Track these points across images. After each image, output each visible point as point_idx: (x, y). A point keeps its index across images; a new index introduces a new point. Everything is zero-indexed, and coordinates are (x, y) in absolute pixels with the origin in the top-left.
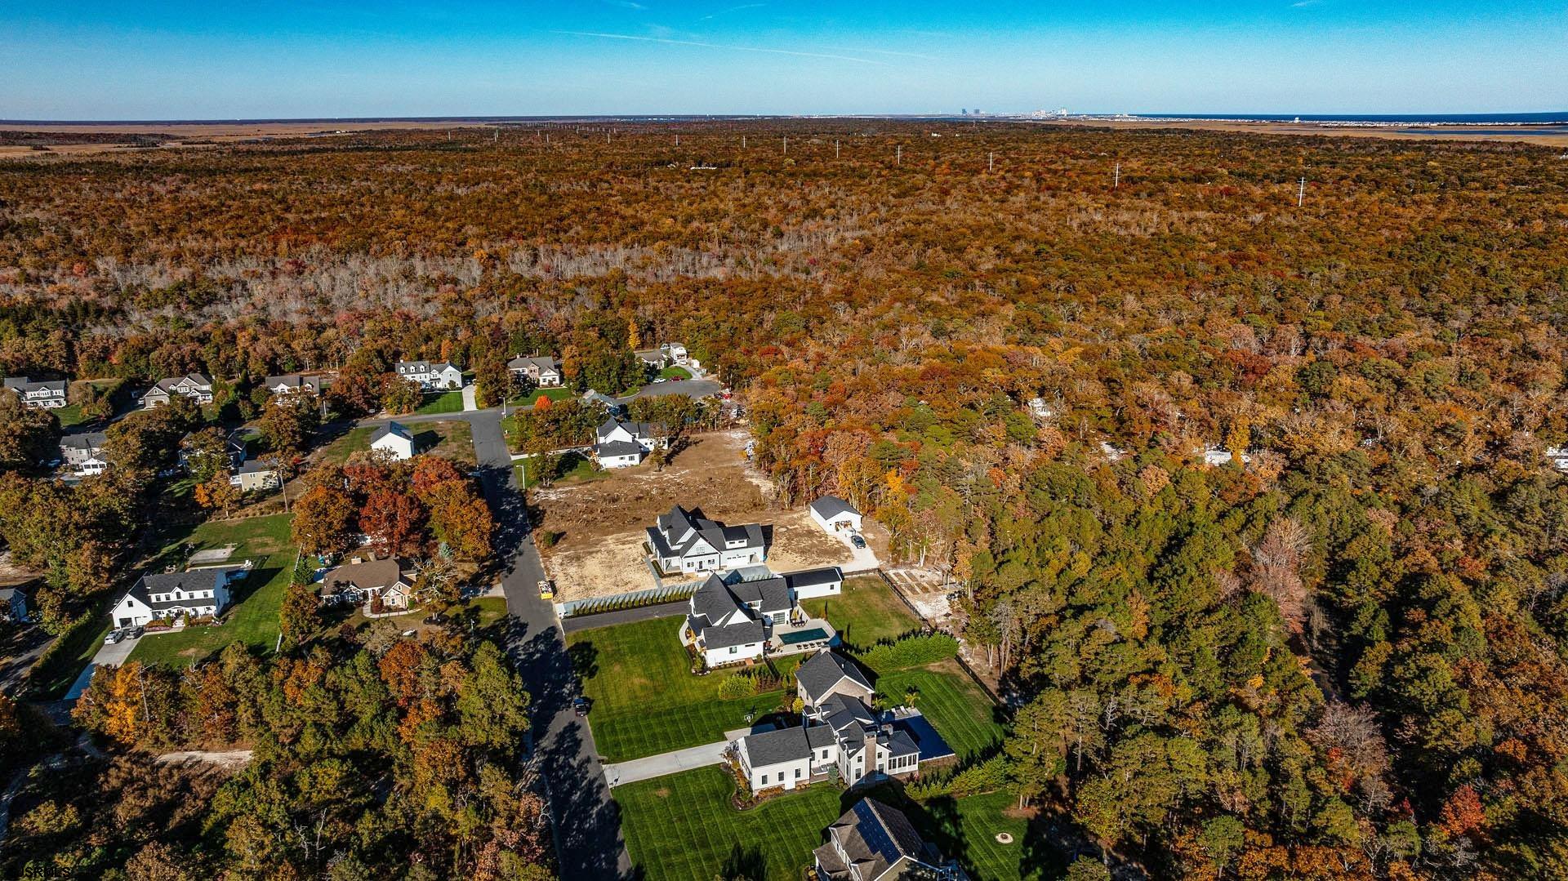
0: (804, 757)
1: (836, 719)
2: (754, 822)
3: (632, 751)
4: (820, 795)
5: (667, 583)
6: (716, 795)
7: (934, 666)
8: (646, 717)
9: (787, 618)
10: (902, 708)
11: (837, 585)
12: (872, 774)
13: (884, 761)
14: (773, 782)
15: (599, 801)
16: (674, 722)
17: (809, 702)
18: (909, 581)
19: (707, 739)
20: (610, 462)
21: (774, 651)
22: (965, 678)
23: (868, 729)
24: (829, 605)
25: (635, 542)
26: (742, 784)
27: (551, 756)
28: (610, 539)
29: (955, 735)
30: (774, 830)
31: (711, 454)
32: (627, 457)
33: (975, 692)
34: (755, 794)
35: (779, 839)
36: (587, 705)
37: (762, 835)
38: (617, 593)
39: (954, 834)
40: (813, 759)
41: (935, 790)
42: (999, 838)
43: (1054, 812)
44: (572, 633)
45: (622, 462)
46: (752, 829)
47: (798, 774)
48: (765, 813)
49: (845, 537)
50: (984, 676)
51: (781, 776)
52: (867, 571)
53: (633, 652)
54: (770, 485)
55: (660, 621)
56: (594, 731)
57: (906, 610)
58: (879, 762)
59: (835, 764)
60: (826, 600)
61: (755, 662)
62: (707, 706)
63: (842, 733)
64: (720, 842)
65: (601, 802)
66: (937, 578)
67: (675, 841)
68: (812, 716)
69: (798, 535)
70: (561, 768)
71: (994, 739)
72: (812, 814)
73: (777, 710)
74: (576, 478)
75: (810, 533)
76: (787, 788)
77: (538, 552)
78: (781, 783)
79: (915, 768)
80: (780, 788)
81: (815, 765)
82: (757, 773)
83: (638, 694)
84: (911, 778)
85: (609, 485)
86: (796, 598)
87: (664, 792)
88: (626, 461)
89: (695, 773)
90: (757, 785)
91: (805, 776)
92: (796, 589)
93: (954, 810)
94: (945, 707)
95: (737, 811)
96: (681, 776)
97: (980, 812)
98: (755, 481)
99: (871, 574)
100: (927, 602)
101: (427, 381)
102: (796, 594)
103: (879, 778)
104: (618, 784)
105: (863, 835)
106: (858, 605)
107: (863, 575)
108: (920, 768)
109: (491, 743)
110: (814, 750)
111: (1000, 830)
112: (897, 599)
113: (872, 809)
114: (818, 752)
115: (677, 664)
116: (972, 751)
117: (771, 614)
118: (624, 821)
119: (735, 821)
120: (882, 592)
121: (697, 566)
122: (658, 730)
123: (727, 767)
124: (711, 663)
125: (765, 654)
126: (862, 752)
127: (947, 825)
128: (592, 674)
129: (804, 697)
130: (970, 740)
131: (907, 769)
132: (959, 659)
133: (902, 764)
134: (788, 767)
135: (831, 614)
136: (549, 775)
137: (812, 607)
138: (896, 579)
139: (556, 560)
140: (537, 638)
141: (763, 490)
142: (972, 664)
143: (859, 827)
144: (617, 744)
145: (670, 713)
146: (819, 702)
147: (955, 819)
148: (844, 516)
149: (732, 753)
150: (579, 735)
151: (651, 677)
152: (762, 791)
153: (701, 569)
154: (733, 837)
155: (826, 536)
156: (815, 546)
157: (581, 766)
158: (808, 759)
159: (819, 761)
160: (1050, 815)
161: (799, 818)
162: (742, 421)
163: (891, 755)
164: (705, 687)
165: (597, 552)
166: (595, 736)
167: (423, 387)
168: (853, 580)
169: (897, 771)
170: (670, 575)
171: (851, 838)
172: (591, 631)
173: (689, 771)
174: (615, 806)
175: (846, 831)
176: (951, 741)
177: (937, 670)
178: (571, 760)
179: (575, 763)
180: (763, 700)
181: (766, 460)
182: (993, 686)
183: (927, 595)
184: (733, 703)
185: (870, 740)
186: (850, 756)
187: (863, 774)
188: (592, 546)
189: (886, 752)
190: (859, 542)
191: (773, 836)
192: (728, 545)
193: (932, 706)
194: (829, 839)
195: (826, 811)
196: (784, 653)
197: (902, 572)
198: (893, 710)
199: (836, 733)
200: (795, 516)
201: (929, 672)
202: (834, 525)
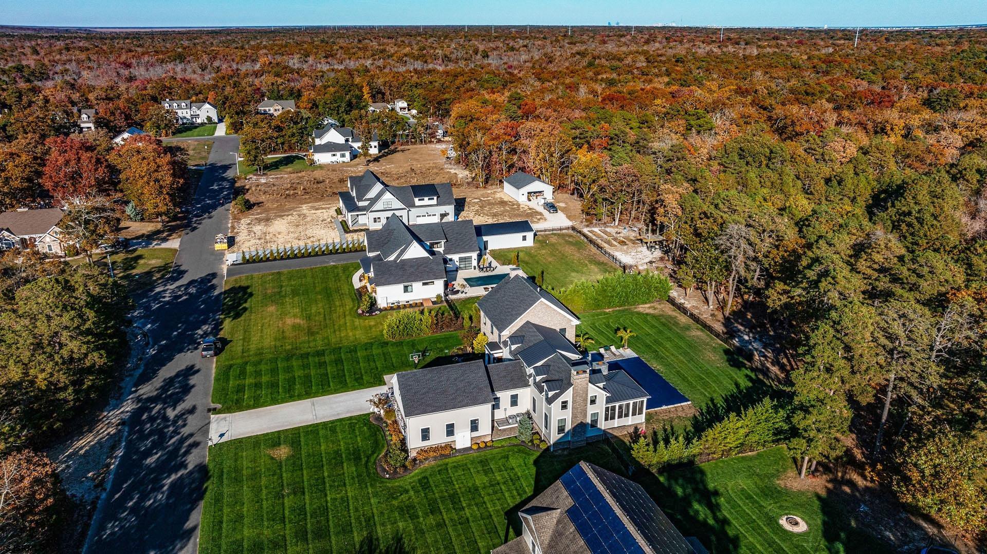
0: (484, 402)
1: (529, 354)
2: (404, 497)
4: (507, 457)
5: (349, 237)
6: (355, 456)
7: (644, 308)
8: (288, 358)
9: (475, 263)
10: (613, 348)
11: (530, 235)
12: (580, 428)
13: (600, 408)
14: (438, 438)
15: (183, 465)
16: (322, 365)
17: (494, 338)
18: (606, 237)
19: (360, 383)
20: (323, 158)
21: (458, 292)
22: (683, 319)
23: (575, 364)
24: (521, 255)
25: (329, 208)
26: (395, 439)
27: (145, 405)
28: (304, 207)
29: (684, 379)
30: (434, 509)
31: (416, 156)
32: (338, 154)
33: (697, 333)
34: (413, 454)
35: (441, 525)
36: (221, 346)
37: (413, 517)
38: (298, 245)
39: (711, 521)
40: (495, 407)
41: (676, 451)
42: (783, 522)
43: (851, 483)
44: (233, 278)
45: (334, 159)
46: (401, 509)
47: (474, 426)
48: (424, 483)
49: (537, 204)
50: (705, 317)
51: (450, 430)
52: (561, 229)
53: (295, 293)
54: (467, 172)
55: (335, 267)
56: (218, 374)
57: (604, 259)
58: (591, 409)
59: (528, 413)
60: (518, 251)
61: (434, 303)
62: (368, 346)
63: (538, 371)
64: (346, 529)
65: (185, 467)
66: (634, 234)
67: (278, 527)
68: (497, 354)
69: (490, 204)
70: (152, 419)
71: (737, 385)
72: (493, 484)
73: (455, 350)
74: (289, 170)
75: (503, 203)
76: (459, 446)
77: (230, 216)
78: (450, 439)
79: (641, 419)
80: (449, 446)
81: (500, 414)
82: (413, 426)
83: (287, 334)
84: (636, 435)
85: (318, 174)
86: (486, 248)
87: (283, 452)
88: (338, 158)
89: (331, 427)
90: (415, 443)
91: (485, 429)
92: (485, 238)
93: (703, 482)
94: (666, 349)
95: (381, 480)
96: (312, 431)
97: (744, 483)
98: (453, 171)
99: (564, 231)
100: (626, 253)
101: (188, 116)
102: (486, 243)
103: (590, 433)
104: (224, 439)
105: (583, 529)
106: (552, 255)
107: (557, 233)
108: (649, 418)
109: (32, 382)
110: (499, 394)
111: (785, 510)
112: (594, 249)
113: (596, 481)
114: (504, 396)
115: (342, 305)
116: (712, 400)
117: (455, 257)
118: (208, 495)
119: (376, 495)
120: (578, 245)
122: (298, 373)
123: (378, 418)
124: (382, 303)
125: (446, 295)
126: (568, 395)
127: (696, 506)
128: (237, 316)
129: (487, 330)
130: (706, 385)
131: (630, 421)
132: (672, 301)
133: (623, 414)
134: (461, 416)
135: (523, 262)
136: (131, 428)
137: (502, 256)
138: (590, 234)
139: (244, 221)
140: (191, 283)
141: (460, 176)
142: (688, 305)
143: (572, 513)
144: (240, 389)
145: (320, 354)
146: (506, 333)
147: (709, 497)
148: (536, 186)
149: (385, 401)
150: (194, 380)
151: (309, 318)
152: (422, 451)
154: (369, 520)
155: (519, 205)
156: (508, 211)
157: (178, 417)
158: (489, 406)
159: (505, 410)
160: (847, 489)
161: (474, 491)
162: (446, 139)
163: (608, 400)
164: (370, 327)
165: (288, 215)
166: (217, 380)
167: (185, 121)
168: (546, 236)
169: (616, 423)
170: (356, 231)
171: (558, 535)
172: (254, 278)
173: (325, 424)
174: (203, 471)
175: (550, 520)
176: (681, 388)
177: (648, 311)
178: (169, 411)
179: (171, 414)
180: (438, 341)
181: (464, 161)
182: (719, 327)
183: (625, 247)
184: (400, 344)
185: (580, 379)
186: (550, 401)
187: (568, 427)
188: (285, 211)
189: (602, 395)
190: (551, 207)
191: (431, 520)
192: (417, 202)
193: (648, 346)
194: (519, 533)
195: (515, 480)
196: (468, 295)
197: (596, 230)
198: (602, 351)
199: (530, 370)
200: (489, 192)
201: (639, 313)
202: (526, 195)
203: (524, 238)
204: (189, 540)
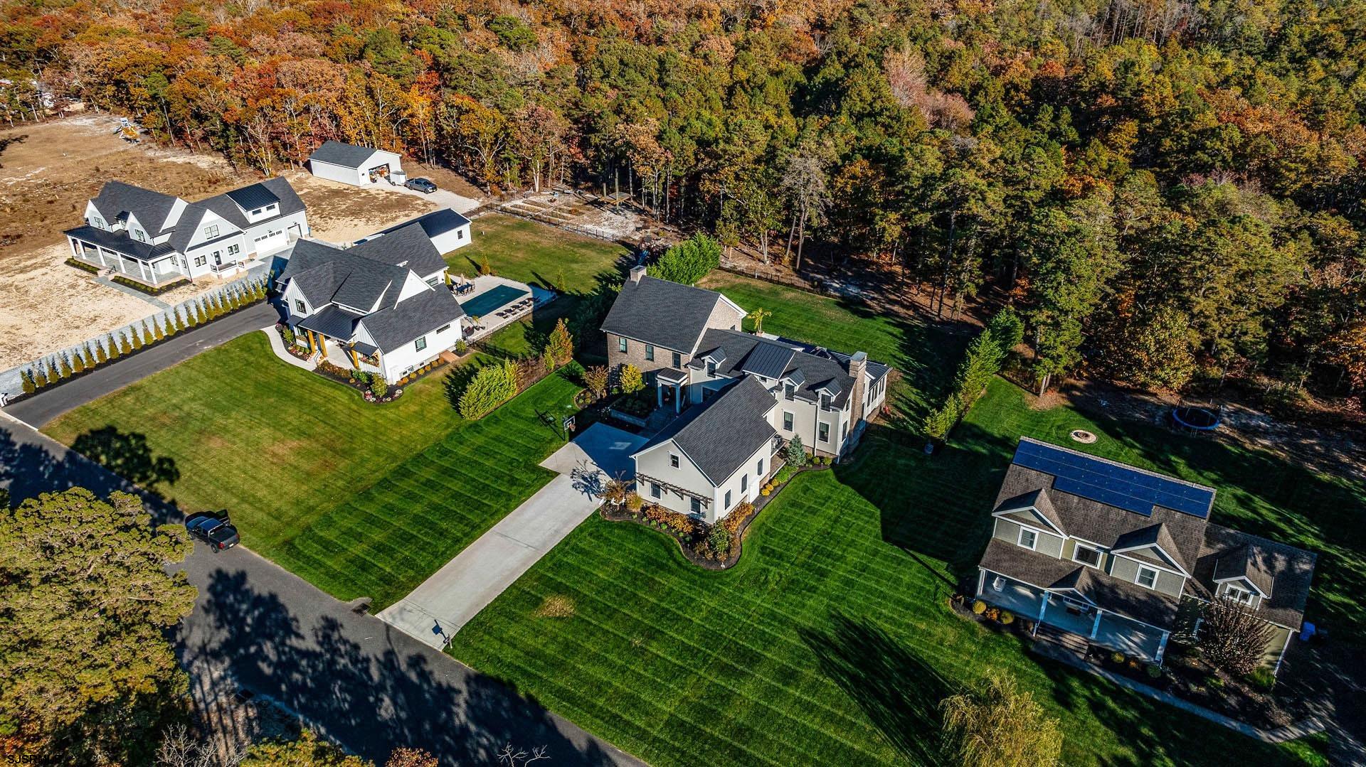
2: (773, 576)
3: (408, 563)
5: (173, 301)
6: (656, 565)
7: (706, 283)
11: (465, 229)
12: (857, 425)
13: (866, 397)
14: (736, 499)
15: (446, 691)
16: (431, 485)
18: (542, 209)
21: (471, 329)
22: (758, 284)
30: (819, 572)
42: (1076, 438)
44: (52, 422)
47: (760, 468)
48: (771, 553)
50: (776, 276)
51: (745, 483)
52: (481, 211)
55: (221, 351)
56: (286, 562)
60: (462, 255)
61: (454, 354)
62: (456, 438)
68: (684, 381)
70: (289, 666)
76: (751, 500)
78: (744, 494)
80: (744, 504)
86: (439, 254)
87: (561, 605)
89: (574, 547)
91: (767, 468)
95: (723, 573)
96: (557, 563)
97: (1012, 420)
100: (596, 223)
106: (513, 249)
118: (546, 701)
119: (742, 590)
120: (525, 227)
121: (212, 260)
122: (416, 509)
123: (615, 513)
124: (393, 378)
125: (466, 337)
126: (851, 393)
128: (170, 474)
132: (720, 267)
135: (494, 266)
138: (520, 210)
143: (1066, 488)
144: (363, 566)
148: (379, 157)
150: (258, 585)
152: (728, 521)
153: (219, 265)
154: (776, 617)
155: (365, 192)
157: (326, 640)
166: (298, 571)
170: (170, 287)
173: (559, 550)
178: (294, 642)
182: (801, 282)
186: (837, 406)
190: (427, 185)
192: (251, 217)
196: (489, 330)
197: (519, 203)
202: (367, 174)
203: (460, 235)
204: (607, 757)
